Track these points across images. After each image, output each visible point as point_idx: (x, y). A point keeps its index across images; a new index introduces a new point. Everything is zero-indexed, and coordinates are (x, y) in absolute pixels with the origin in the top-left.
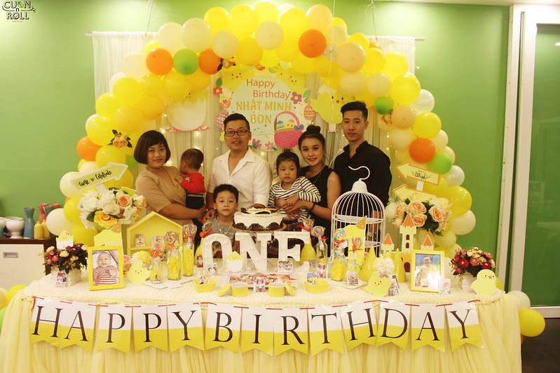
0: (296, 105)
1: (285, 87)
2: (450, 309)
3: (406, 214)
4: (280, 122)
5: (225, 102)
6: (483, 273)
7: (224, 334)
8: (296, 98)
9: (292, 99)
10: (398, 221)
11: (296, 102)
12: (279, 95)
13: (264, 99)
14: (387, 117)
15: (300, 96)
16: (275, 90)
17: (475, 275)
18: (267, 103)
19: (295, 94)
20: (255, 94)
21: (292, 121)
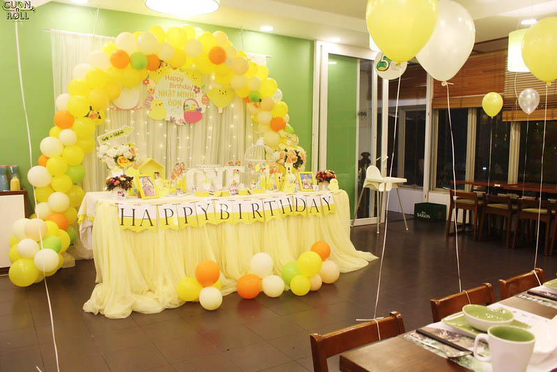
0: (197, 95)
1: (190, 82)
2: (322, 197)
3: (287, 157)
4: (187, 106)
5: (151, 90)
6: (332, 180)
7: (225, 216)
8: (197, 90)
9: (194, 90)
10: (283, 161)
11: (196, 92)
12: (186, 87)
13: (176, 89)
14: (258, 103)
15: (199, 89)
16: (183, 84)
17: (329, 182)
18: (178, 93)
19: (196, 87)
20: (171, 84)
21: (194, 105)
